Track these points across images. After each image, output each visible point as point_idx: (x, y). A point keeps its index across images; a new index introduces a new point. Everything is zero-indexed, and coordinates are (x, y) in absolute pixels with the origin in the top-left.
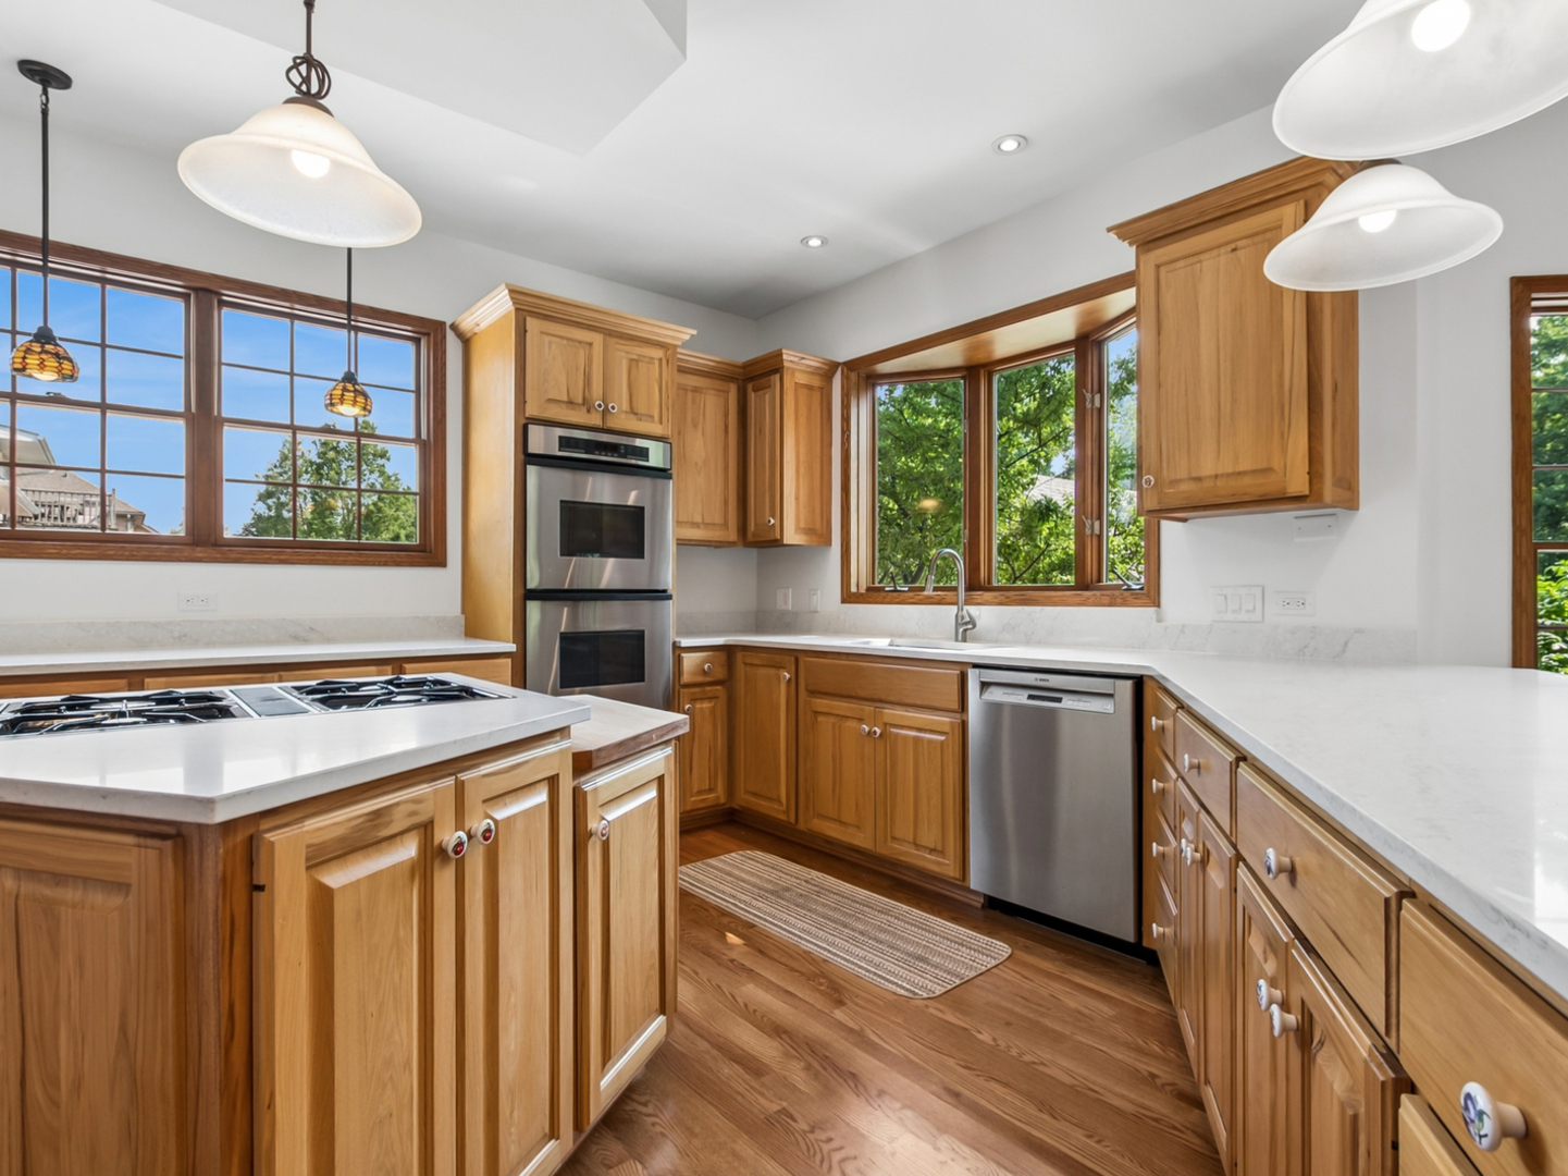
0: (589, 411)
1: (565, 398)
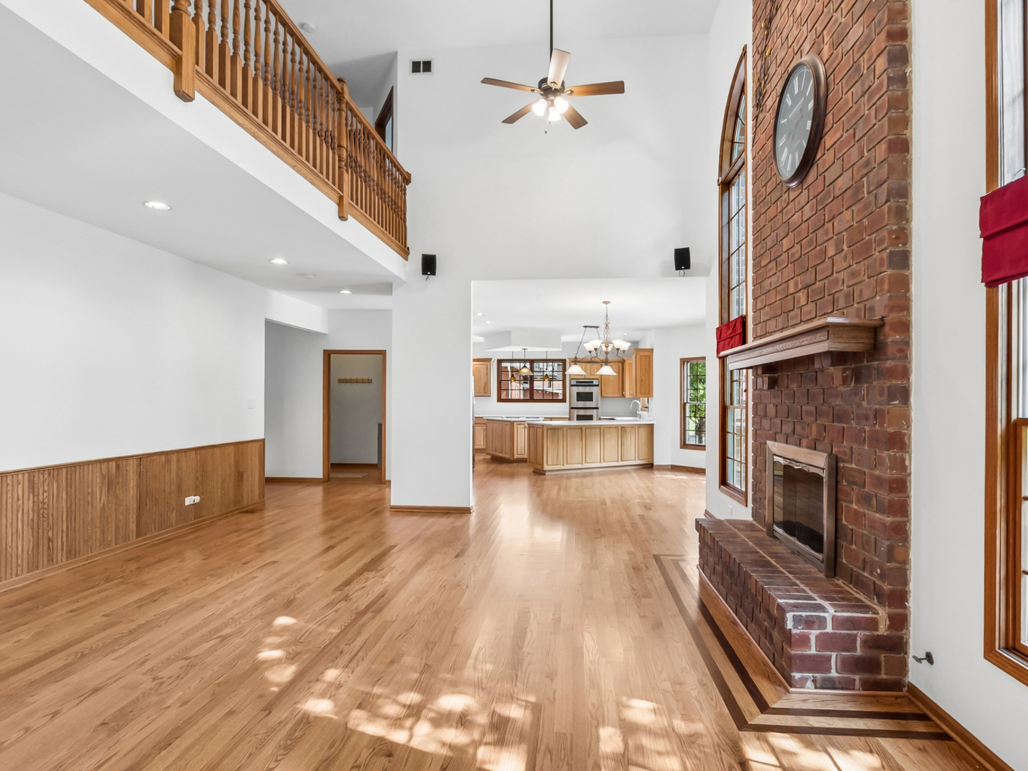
0: (582, 376)
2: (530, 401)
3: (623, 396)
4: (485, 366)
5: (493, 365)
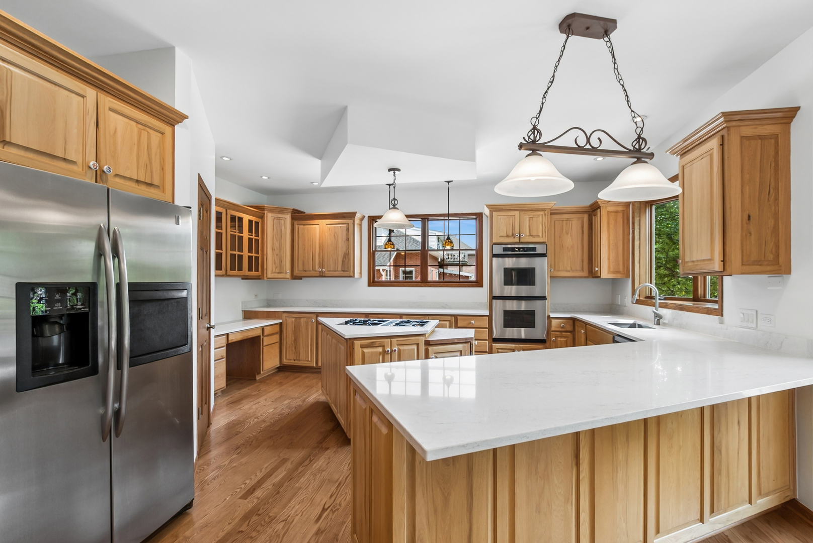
0: (514, 238)
1: (506, 235)
2: (423, 284)
3: (593, 274)
4: (345, 225)
5: (361, 225)
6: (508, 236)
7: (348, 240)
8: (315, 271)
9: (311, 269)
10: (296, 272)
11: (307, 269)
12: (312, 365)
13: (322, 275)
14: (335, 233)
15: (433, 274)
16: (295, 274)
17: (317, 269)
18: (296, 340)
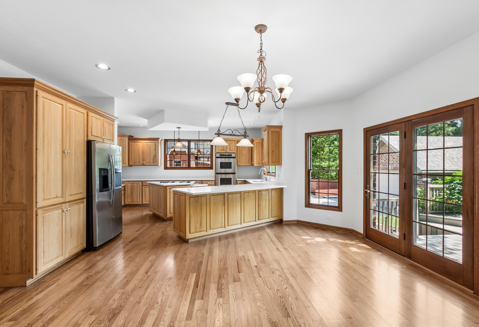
0: (224, 151)
2: (188, 168)
3: (252, 165)
4: (154, 143)
5: (161, 143)
6: (221, 150)
7: (156, 149)
8: (140, 163)
9: (138, 162)
10: (131, 163)
11: (136, 162)
12: (140, 203)
13: (143, 165)
14: (150, 147)
15: (193, 164)
16: (130, 164)
17: (141, 162)
18: (132, 193)
